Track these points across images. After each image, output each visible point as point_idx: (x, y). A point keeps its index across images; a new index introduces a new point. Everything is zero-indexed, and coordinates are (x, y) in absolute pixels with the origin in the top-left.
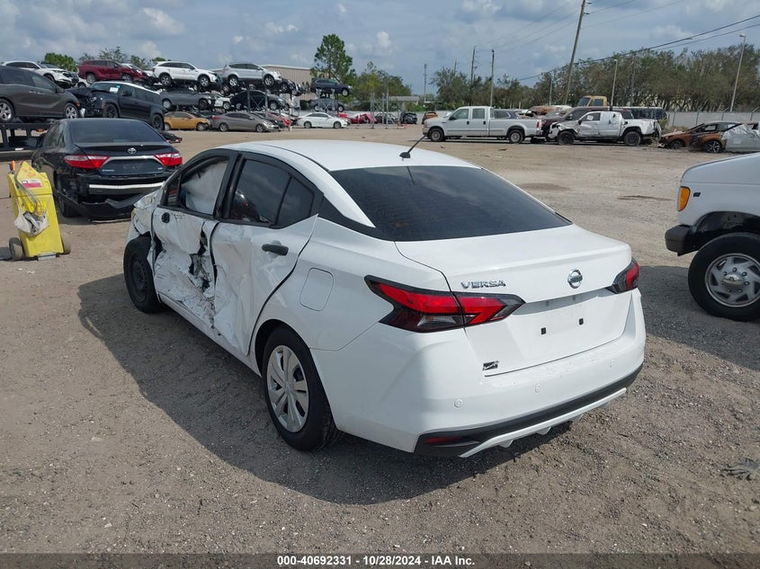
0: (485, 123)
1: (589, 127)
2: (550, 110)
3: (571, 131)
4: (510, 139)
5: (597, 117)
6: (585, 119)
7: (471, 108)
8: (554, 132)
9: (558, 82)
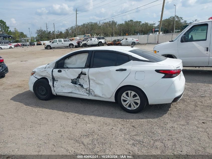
0: (62, 43)
1: (90, 42)
2: (74, 39)
3: (86, 44)
4: (70, 47)
5: (91, 40)
6: (88, 40)
7: (58, 40)
8: (81, 44)
9: (70, 31)
